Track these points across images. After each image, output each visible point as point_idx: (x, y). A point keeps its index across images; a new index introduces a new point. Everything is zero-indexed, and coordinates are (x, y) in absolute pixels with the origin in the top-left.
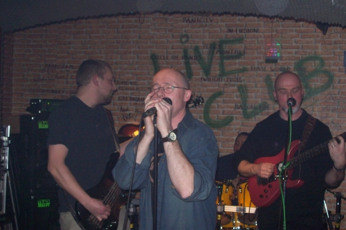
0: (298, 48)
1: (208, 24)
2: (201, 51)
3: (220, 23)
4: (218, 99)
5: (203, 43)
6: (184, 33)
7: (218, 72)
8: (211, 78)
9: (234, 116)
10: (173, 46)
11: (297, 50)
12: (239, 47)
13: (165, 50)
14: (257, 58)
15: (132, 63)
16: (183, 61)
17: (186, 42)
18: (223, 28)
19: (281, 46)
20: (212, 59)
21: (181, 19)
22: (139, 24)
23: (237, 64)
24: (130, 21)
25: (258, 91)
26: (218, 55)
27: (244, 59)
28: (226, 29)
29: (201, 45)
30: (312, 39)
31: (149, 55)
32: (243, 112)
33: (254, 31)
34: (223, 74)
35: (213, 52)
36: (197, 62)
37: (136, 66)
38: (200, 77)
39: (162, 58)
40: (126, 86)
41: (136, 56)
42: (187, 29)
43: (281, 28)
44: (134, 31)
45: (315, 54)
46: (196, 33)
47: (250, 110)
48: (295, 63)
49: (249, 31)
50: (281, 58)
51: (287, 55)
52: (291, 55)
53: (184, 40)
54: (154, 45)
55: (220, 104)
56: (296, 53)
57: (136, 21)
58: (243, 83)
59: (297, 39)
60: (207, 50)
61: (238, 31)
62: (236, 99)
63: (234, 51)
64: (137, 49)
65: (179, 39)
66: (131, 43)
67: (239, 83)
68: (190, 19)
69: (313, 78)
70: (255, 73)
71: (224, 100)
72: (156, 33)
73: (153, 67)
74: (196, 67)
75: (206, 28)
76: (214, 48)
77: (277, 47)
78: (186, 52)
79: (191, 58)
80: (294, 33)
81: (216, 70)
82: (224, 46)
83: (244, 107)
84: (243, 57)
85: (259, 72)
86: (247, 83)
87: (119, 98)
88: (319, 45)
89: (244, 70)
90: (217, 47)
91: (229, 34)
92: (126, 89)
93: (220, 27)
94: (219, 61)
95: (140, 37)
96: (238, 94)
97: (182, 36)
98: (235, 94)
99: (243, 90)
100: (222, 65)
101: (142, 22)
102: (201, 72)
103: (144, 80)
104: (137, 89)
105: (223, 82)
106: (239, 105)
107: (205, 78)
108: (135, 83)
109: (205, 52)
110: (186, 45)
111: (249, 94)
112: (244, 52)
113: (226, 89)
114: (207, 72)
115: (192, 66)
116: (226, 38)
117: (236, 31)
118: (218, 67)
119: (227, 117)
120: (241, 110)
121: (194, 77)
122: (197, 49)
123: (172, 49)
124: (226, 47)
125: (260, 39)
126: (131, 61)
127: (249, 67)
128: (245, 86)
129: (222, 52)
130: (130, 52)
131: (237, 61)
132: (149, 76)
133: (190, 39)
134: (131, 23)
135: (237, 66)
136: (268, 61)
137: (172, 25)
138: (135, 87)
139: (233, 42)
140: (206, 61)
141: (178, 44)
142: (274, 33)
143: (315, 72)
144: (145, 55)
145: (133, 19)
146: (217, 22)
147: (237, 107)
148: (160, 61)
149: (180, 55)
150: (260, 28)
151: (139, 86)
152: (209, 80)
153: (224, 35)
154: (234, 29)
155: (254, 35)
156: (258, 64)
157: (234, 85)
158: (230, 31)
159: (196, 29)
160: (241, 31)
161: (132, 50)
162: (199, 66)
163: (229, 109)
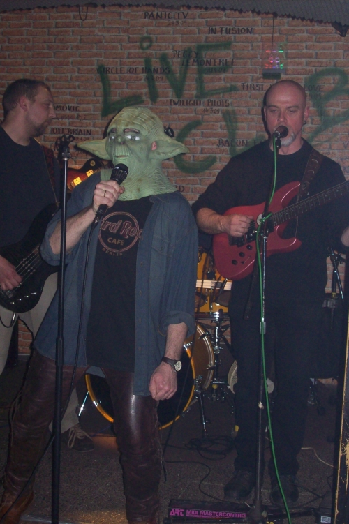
0: (310, 56)
1: (180, 21)
2: (170, 60)
3: (198, 20)
4: (194, 131)
5: (173, 49)
6: (146, 35)
7: (194, 92)
8: (185, 101)
9: (218, 156)
10: (129, 54)
11: (309, 59)
12: (224, 55)
13: (118, 60)
14: (249, 71)
15: (71, 79)
16: (144, 76)
17: (149, 47)
18: (201, 27)
19: (286, 54)
20: (185, 73)
21: (141, 13)
22: (80, 21)
23: (222, 81)
24: (67, 17)
25: (252, 120)
26: (195, 67)
27: (233, 73)
28: (207, 28)
29: (170, 52)
30: (331, 44)
31: (95, 67)
32: (230, 149)
33: (248, 31)
34: (202, 94)
35: (188, 62)
36: (164, 77)
37: (77, 84)
38: (169, 99)
39: (114, 71)
40: (63, 113)
41: (76, 68)
42: (150, 28)
43: (286, 27)
44: (73, 32)
45: (335, 65)
46: (163, 34)
47: (241, 147)
48: (306, 79)
49: (239, 31)
50: (285, 71)
51: (295, 67)
52: (300, 67)
53: (145, 44)
54: (102, 52)
55: (197, 138)
56: (308, 64)
57: (75, 17)
58: (230, 108)
59: (308, 43)
60: (179, 60)
61: (224, 32)
62: (219, 130)
63: (217, 60)
64: (78, 59)
65: (138, 44)
66: (69, 50)
67: (225, 108)
68: (155, 13)
69: (332, 101)
70: (248, 93)
71: (202, 133)
72: (105, 34)
73: (100, 84)
74: (162, 84)
75: (178, 27)
76: (189, 56)
77: (280, 55)
78: (148, 61)
79: (156, 71)
80: (305, 35)
81: (191, 90)
82: (204, 53)
83: (231, 142)
84: (230, 70)
85: (254, 92)
86: (236, 108)
87: (53, 130)
88: (341, 52)
89: (233, 88)
90: (194, 55)
91: (211, 35)
92: (62, 118)
93: (198, 25)
94: (196, 76)
95: (82, 41)
96: (224, 123)
97: (143, 39)
98: (219, 124)
99: (230, 118)
100: (200, 81)
101: (83, 18)
102: (170, 92)
103: (88, 104)
104: (79, 116)
105: (201, 108)
106: (224, 139)
107: (176, 100)
108: (75, 109)
109: (176, 63)
110: (148, 51)
111: (239, 124)
112: (232, 62)
113: (205, 117)
114: (179, 91)
115: (157, 83)
116: (206, 42)
117: (222, 31)
118: (194, 84)
119: (208, 158)
120: (227, 148)
121: (160, 99)
122: (164, 58)
123: (128, 57)
124: (207, 56)
125: (255, 44)
126: (69, 75)
127: (239, 84)
128: (234, 113)
129: (200, 63)
130: (68, 62)
131: (223, 76)
132: (95, 98)
133: (154, 44)
134: (68, 20)
135: (222, 84)
136: (267, 75)
137: (128, 23)
138: (75, 113)
139: (217, 47)
140: (178, 75)
141: (137, 51)
142: (275, 35)
143: (335, 92)
144: (89, 67)
145: (71, 14)
146: (194, 18)
147: (221, 143)
148: (111, 76)
149: (140, 68)
150: (256, 28)
151: (80, 113)
152: (182, 103)
153: (203, 37)
154: (218, 28)
155: (247, 38)
156: (252, 80)
157: (217, 111)
158: (212, 31)
159: (164, 28)
160: (228, 31)
161: (71, 60)
162: (167, 83)
163: (210, 146)
